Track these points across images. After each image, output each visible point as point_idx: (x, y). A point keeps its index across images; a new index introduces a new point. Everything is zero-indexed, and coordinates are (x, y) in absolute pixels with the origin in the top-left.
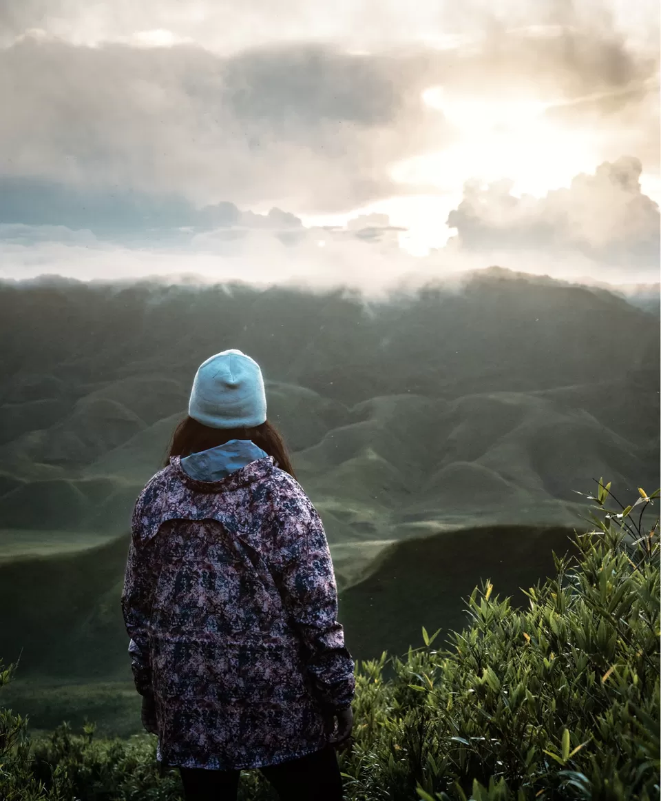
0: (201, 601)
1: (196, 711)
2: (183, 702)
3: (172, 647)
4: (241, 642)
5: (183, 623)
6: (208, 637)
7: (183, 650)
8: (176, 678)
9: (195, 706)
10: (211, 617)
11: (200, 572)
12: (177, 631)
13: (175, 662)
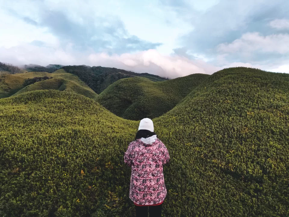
0: (148, 170)
1: (148, 193)
2: (145, 192)
3: (142, 181)
4: (157, 178)
5: (144, 175)
6: (150, 178)
7: (145, 181)
8: (143, 187)
9: (148, 192)
10: (150, 173)
11: (148, 164)
12: (143, 177)
13: (143, 184)
